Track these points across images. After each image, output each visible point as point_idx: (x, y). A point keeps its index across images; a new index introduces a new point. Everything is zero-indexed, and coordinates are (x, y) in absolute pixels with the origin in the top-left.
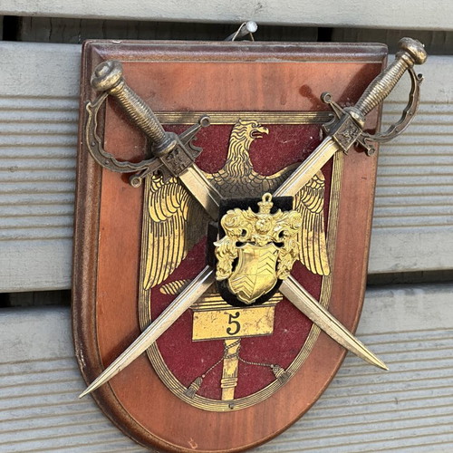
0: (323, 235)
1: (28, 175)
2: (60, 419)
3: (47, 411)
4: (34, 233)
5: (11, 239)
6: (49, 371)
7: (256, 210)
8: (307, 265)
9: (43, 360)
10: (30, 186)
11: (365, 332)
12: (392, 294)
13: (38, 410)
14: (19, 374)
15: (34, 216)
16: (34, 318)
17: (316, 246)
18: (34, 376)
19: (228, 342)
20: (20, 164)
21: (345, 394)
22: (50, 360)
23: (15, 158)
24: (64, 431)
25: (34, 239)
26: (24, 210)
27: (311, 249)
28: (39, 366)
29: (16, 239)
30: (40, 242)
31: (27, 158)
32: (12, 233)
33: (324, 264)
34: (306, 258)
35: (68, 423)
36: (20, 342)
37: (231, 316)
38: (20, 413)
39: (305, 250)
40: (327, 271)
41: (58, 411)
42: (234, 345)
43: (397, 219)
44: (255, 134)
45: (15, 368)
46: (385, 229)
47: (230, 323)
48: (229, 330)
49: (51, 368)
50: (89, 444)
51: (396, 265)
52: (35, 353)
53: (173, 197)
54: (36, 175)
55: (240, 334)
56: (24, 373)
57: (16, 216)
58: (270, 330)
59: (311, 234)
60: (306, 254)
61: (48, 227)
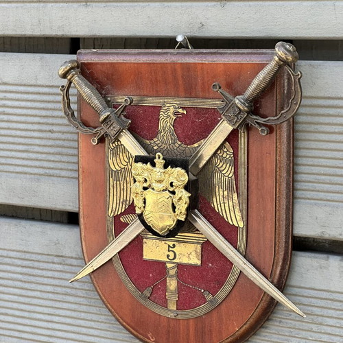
0: (235, 195)
1: (60, 136)
2: (82, 299)
3: (74, 292)
4: (63, 173)
5: (50, 176)
6: (75, 266)
7: (153, 165)
8: (225, 217)
9: (72, 258)
10: (61, 143)
11: (302, 285)
12: (328, 257)
13: (68, 290)
14: (58, 264)
15: (64, 162)
16: (68, 229)
17: (231, 203)
18: (66, 267)
19: (169, 266)
20: (55, 128)
21: (287, 334)
22: (76, 258)
23: (53, 124)
24: (84, 308)
25: (63, 177)
26: (58, 158)
27: (226, 205)
28: (69, 261)
29: (53, 176)
30: (67, 179)
31: (59, 125)
32: (51, 172)
33: (238, 218)
34: (224, 211)
35: (85, 303)
36: (59, 243)
37: (169, 246)
38: (59, 290)
39: (222, 205)
40: (241, 225)
41: (79, 293)
42: (173, 268)
43: (323, 194)
44: (176, 113)
45: (56, 260)
46: (312, 201)
47: (169, 251)
48: (168, 256)
49: (76, 264)
50: (98, 321)
51: (322, 232)
52: (67, 252)
53: (124, 155)
54: (64, 136)
55: (176, 260)
56: (61, 264)
57: (53, 161)
58: (199, 263)
59: (226, 193)
60: (223, 208)
61: (71, 170)
